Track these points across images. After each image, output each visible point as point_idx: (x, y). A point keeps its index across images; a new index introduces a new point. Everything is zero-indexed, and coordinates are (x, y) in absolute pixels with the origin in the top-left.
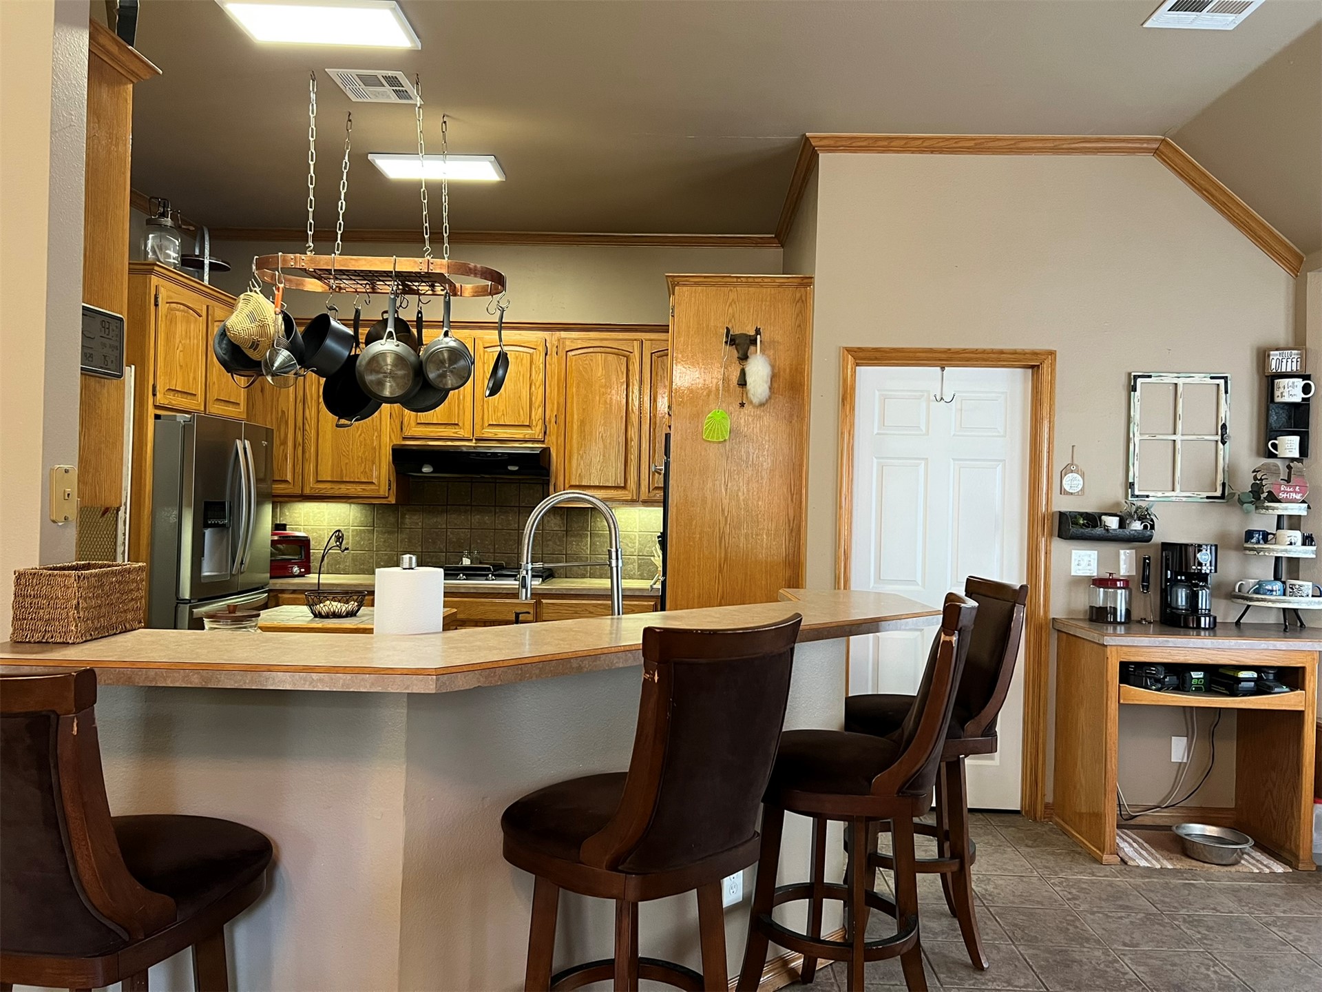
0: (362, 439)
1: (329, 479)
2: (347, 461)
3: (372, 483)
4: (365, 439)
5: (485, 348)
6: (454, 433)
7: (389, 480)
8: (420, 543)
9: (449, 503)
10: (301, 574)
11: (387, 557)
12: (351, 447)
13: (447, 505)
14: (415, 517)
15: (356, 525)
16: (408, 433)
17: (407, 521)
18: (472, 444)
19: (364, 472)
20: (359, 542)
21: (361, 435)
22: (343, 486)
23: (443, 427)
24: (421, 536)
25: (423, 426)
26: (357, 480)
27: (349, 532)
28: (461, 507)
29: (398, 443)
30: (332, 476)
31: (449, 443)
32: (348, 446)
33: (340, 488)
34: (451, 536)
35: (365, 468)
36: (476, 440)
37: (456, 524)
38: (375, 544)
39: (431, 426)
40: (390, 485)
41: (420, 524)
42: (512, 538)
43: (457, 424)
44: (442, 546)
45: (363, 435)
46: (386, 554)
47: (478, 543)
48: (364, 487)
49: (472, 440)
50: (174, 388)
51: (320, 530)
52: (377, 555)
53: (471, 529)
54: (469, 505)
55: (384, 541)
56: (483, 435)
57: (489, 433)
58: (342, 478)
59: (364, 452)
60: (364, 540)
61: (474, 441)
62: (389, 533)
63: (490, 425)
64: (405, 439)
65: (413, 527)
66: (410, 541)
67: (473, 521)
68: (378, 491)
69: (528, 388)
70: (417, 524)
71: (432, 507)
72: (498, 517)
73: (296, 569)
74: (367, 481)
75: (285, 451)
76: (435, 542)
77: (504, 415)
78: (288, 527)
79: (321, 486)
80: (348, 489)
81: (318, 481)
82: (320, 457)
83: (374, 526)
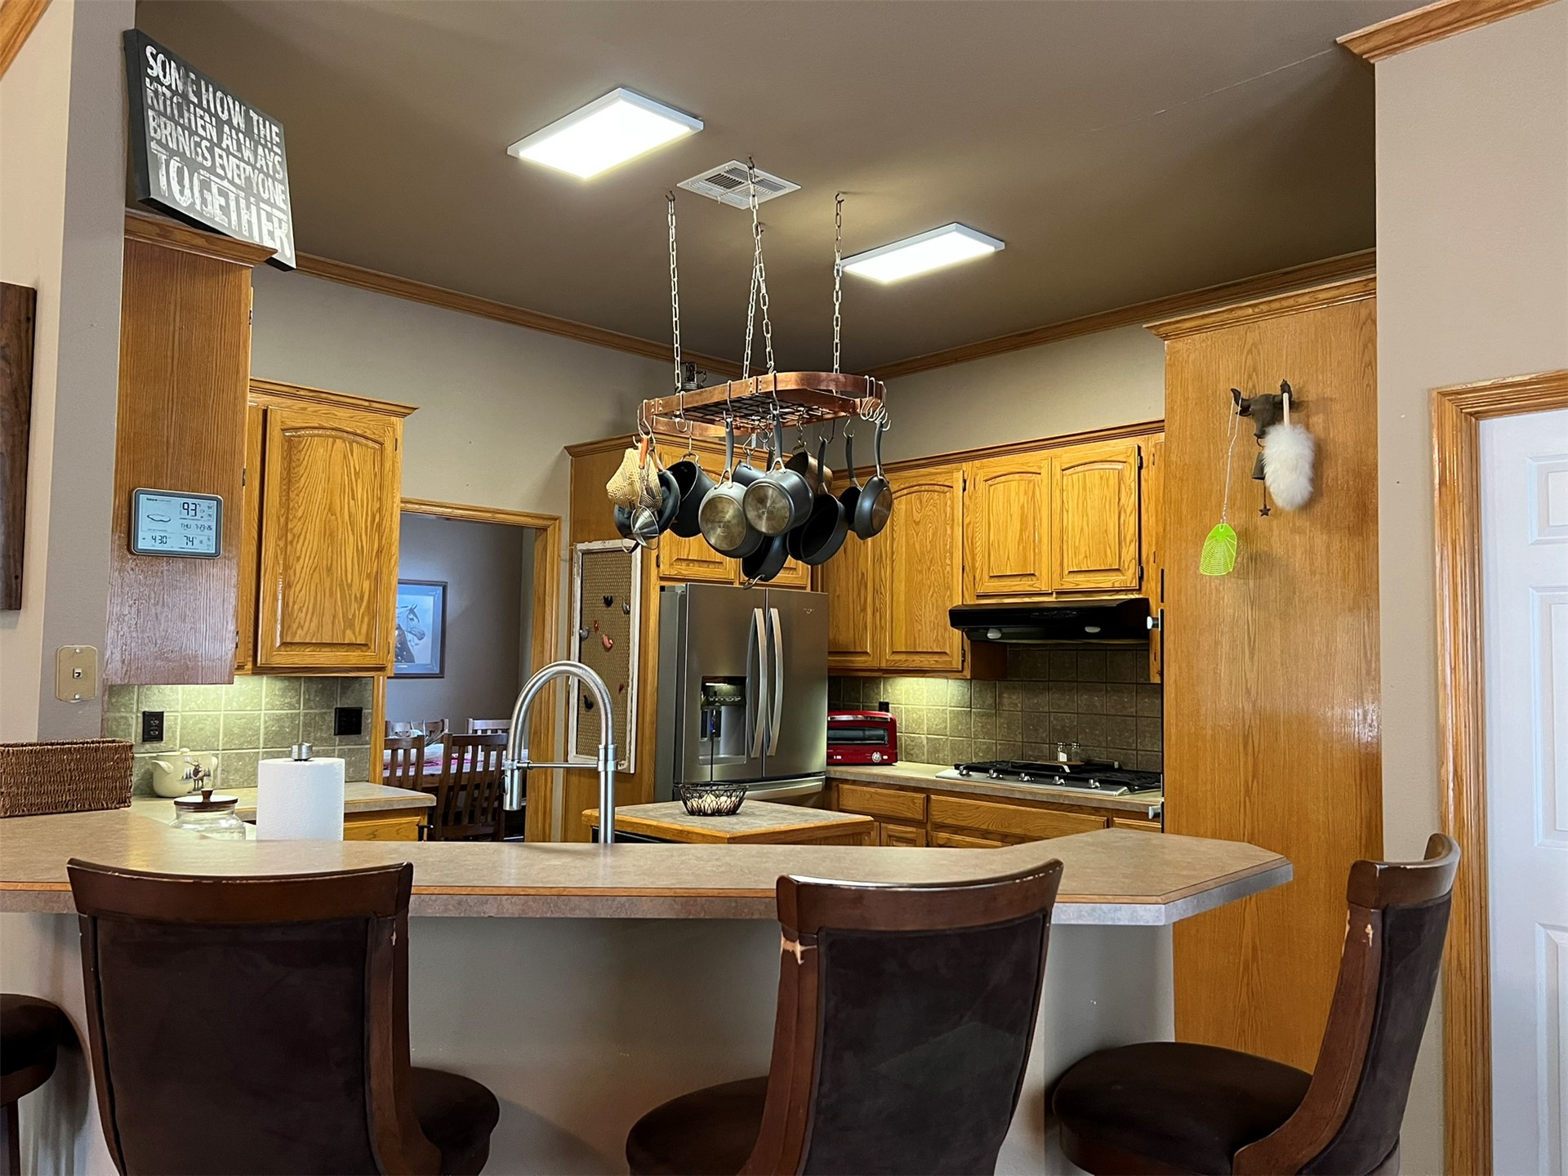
0: (934, 599)
1: (904, 650)
2: (920, 628)
3: (945, 653)
4: (937, 601)
5: (1063, 470)
6: (1030, 586)
7: (963, 649)
8: (1020, 730)
10: (883, 762)
11: (985, 746)
12: (923, 610)
13: (1049, 681)
14: (1015, 697)
15: (953, 705)
16: (981, 590)
17: (1006, 701)
18: (1053, 599)
19: (937, 640)
20: (957, 726)
21: (932, 596)
22: (916, 658)
23: (1018, 579)
24: (1020, 722)
25: (996, 579)
26: (930, 650)
27: (946, 714)
28: (1065, 683)
29: (972, 603)
30: (906, 648)
31: (1027, 600)
32: (920, 610)
33: (914, 661)
34: (1055, 722)
35: (937, 635)
36: (1057, 593)
37: (1060, 707)
38: (973, 730)
39: (1004, 579)
40: (964, 655)
41: (1019, 705)
42: (1128, 727)
43: (1033, 575)
44: (1044, 735)
45: (935, 595)
46: (985, 743)
47: (1086, 733)
48: (936, 658)
49: (1052, 594)
50: (685, 557)
51: (919, 710)
52: (975, 742)
53: (1077, 714)
54: (1075, 682)
55: (982, 726)
56: (1062, 587)
57: (1070, 583)
58: (915, 647)
59: (936, 618)
60: (962, 724)
61: (1054, 595)
62: (988, 716)
63: (1070, 572)
64: (979, 597)
65: (1012, 709)
66: (1009, 728)
67: (1079, 702)
68: (951, 662)
69: (1117, 518)
70: (1016, 705)
71: (1032, 683)
72: (1110, 697)
73: (876, 756)
74: (939, 650)
75: (865, 618)
76: (1036, 730)
77: (1086, 557)
78: (890, 705)
79: (897, 657)
80: (921, 661)
81: (894, 652)
82: (894, 624)
83: (971, 707)
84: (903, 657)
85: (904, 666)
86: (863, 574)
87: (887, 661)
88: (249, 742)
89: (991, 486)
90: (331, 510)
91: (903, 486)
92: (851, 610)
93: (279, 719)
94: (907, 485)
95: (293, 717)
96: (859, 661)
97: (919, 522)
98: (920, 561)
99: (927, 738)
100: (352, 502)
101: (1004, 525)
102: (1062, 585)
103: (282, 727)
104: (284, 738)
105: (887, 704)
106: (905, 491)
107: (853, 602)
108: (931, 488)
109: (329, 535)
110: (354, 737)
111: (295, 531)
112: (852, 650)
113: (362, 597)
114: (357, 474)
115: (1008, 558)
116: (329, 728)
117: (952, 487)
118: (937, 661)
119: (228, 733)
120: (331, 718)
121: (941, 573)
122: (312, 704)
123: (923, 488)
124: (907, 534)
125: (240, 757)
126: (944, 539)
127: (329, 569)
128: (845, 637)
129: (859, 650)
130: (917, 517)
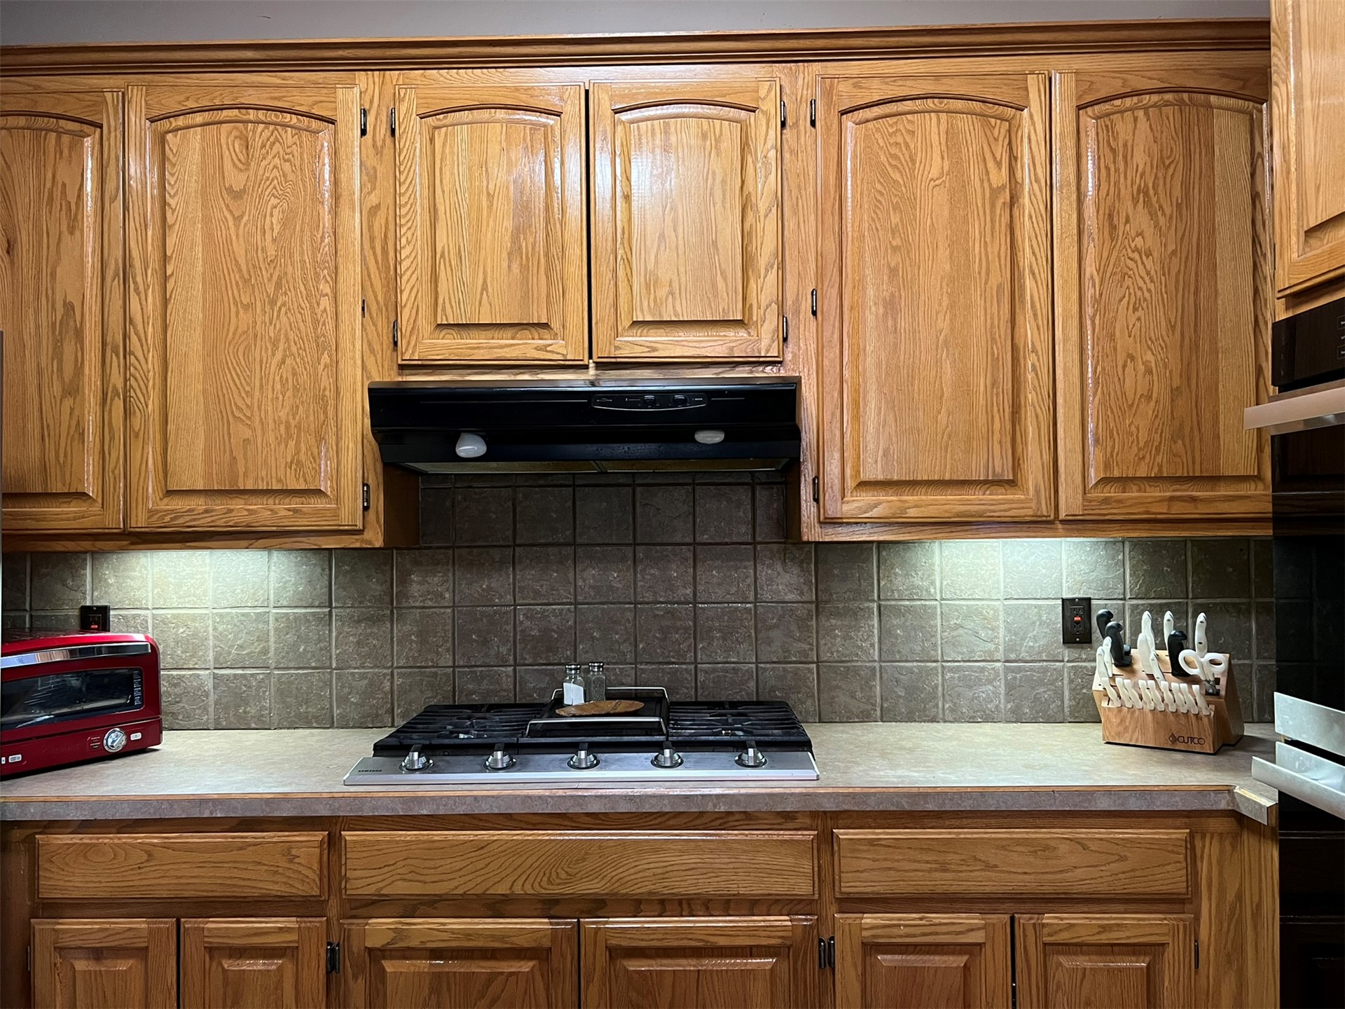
0: (286, 372)
1: (200, 487)
2: (248, 433)
3: (318, 492)
4: (294, 374)
5: (616, 112)
6: (534, 348)
7: (364, 482)
8: (449, 645)
9: (518, 542)
12: (257, 394)
13: (516, 545)
14: (436, 580)
15: (285, 603)
16: (411, 353)
17: (415, 589)
18: (588, 376)
19: (296, 465)
20: (295, 646)
21: (283, 362)
22: (237, 504)
23: (510, 332)
24: (449, 627)
25: (454, 331)
26: (275, 486)
27: (267, 622)
28: (550, 549)
29: (386, 381)
31: (526, 378)
32: (249, 394)
33: (231, 511)
34: (527, 623)
35: (298, 452)
36: (598, 365)
37: (537, 593)
38: (334, 651)
39: (474, 333)
40: (367, 498)
41: (447, 595)
42: (679, 623)
44: (504, 650)
45: (288, 361)
47: (593, 638)
48: (295, 503)
49: (586, 366)
51: (194, 618)
52: (339, 677)
53: (575, 604)
54: (569, 545)
55: (358, 643)
56: (618, 353)
57: (635, 345)
58: (236, 482)
59: (294, 410)
60: (306, 640)
61: (592, 370)
62: (373, 620)
64: (402, 368)
65: (430, 604)
66: (423, 640)
67: (580, 583)
68: (336, 513)
70: (442, 596)
74: (303, 487)
75: (75, 411)
76: (485, 642)
77: (672, 293)
78: (112, 613)
79: (179, 504)
80: (251, 512)
81: (170, 493)
82: (172, 427)
83: (330, 606)
85: (203, 524)
87: (151, 513)
89: (436, 128)
91: (191, 104)
94: (206, 102)
96: (64, 516)
97: (244, 191)
98: (245, 281)
99: (215, 677)
101: (474, 215)
102: (617, 348)
105: (104, 610)
106: (199, 118)
108: (272, 116)
112: (39, 490)
115: (484, 287)
117: (332, 122)
118: (295, 511)
121: (307, 313)
123: (252, 115)
124: (207, 220)
126: (312, 236)
129: (57, 488)
130: (236, 179)
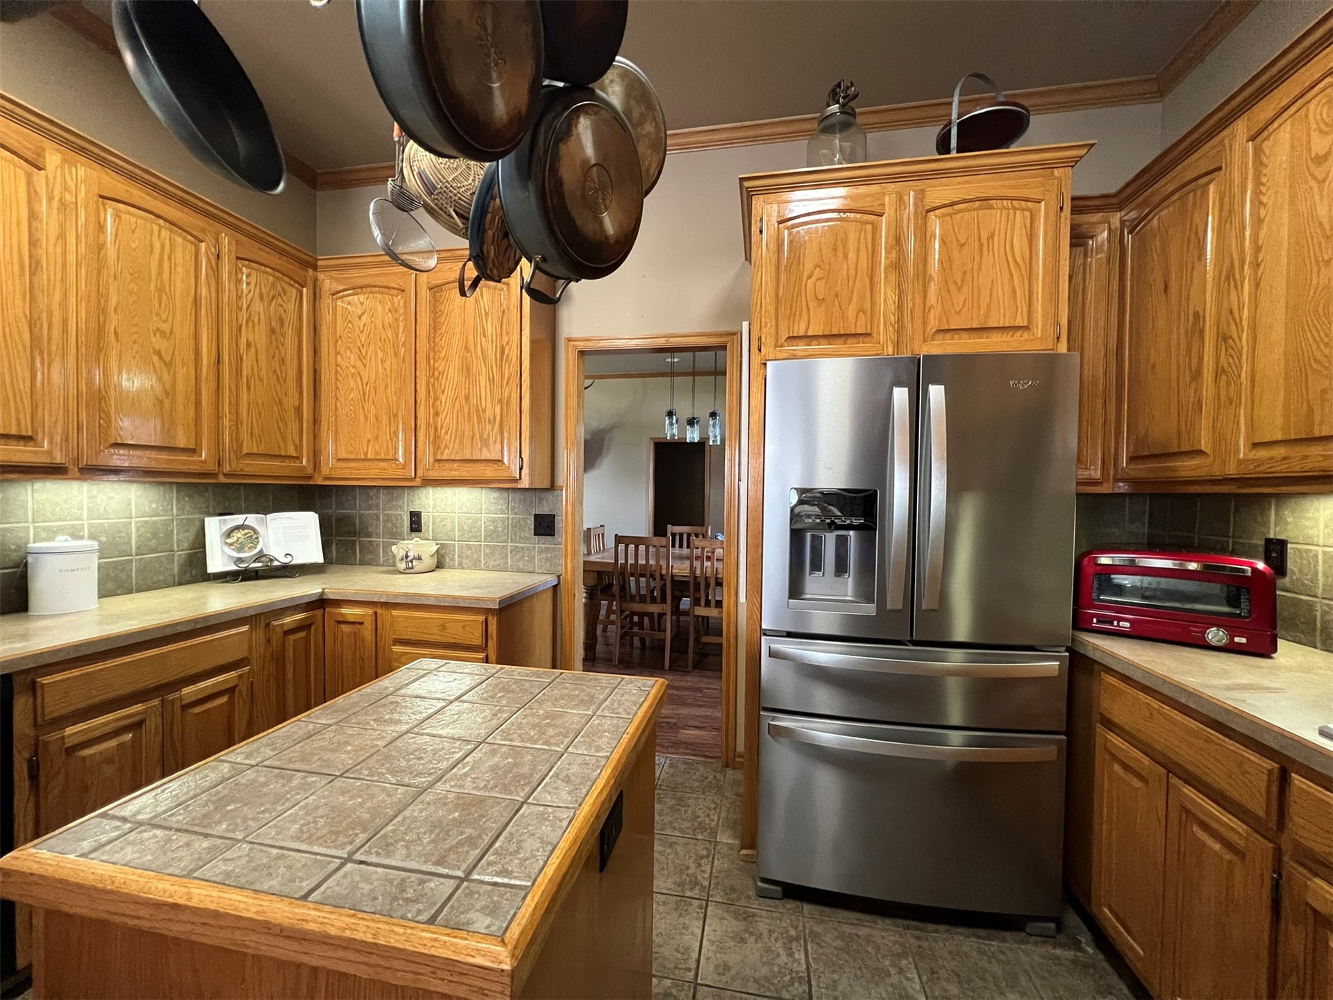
10: (1232, 647)
50: (801, 333)
73: (1214, 635)
75: (1198, 391)
78: (1289, 546)
79: (1263, 453)
81: (1256, 445)
82: (1257, 390)
84: (1280, 452)
85: (1281, 469)
86: (1196, 316)
87: (1240, 462)
88: (475, 537)
90: (467, 349)
91: (1285, 102)
92: (1174, 384)
93: (494, 521)
95: (503, 520)
96: (1188, 468)
100: (483, 339)
103: (496, 527)
104: (498, 536)
105: (1282, 544)
106: (1293, 109)
107: (1179, 367)
109: (466, 370)
110: (549, 538)
111: (440, 369)
112: (1176, 450)
113: (495, 418)
114: (487, 314)
116: (530, 529)
119: (461, 529)
120: (531, 522)
122: (516, 510)
124: (1293, 199)
125: (469, 547)
127: (467, 398)
128: (1161, 428)
129: (1187, 448)
